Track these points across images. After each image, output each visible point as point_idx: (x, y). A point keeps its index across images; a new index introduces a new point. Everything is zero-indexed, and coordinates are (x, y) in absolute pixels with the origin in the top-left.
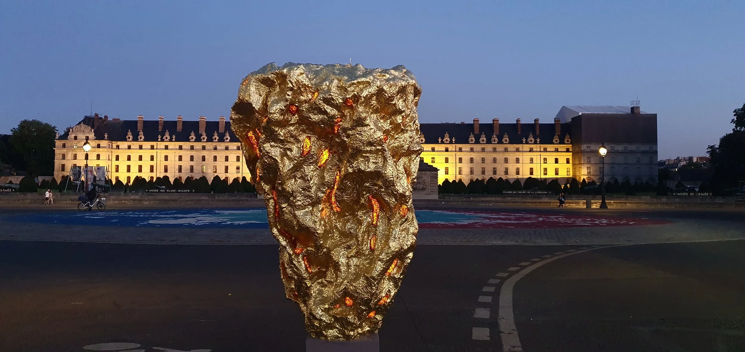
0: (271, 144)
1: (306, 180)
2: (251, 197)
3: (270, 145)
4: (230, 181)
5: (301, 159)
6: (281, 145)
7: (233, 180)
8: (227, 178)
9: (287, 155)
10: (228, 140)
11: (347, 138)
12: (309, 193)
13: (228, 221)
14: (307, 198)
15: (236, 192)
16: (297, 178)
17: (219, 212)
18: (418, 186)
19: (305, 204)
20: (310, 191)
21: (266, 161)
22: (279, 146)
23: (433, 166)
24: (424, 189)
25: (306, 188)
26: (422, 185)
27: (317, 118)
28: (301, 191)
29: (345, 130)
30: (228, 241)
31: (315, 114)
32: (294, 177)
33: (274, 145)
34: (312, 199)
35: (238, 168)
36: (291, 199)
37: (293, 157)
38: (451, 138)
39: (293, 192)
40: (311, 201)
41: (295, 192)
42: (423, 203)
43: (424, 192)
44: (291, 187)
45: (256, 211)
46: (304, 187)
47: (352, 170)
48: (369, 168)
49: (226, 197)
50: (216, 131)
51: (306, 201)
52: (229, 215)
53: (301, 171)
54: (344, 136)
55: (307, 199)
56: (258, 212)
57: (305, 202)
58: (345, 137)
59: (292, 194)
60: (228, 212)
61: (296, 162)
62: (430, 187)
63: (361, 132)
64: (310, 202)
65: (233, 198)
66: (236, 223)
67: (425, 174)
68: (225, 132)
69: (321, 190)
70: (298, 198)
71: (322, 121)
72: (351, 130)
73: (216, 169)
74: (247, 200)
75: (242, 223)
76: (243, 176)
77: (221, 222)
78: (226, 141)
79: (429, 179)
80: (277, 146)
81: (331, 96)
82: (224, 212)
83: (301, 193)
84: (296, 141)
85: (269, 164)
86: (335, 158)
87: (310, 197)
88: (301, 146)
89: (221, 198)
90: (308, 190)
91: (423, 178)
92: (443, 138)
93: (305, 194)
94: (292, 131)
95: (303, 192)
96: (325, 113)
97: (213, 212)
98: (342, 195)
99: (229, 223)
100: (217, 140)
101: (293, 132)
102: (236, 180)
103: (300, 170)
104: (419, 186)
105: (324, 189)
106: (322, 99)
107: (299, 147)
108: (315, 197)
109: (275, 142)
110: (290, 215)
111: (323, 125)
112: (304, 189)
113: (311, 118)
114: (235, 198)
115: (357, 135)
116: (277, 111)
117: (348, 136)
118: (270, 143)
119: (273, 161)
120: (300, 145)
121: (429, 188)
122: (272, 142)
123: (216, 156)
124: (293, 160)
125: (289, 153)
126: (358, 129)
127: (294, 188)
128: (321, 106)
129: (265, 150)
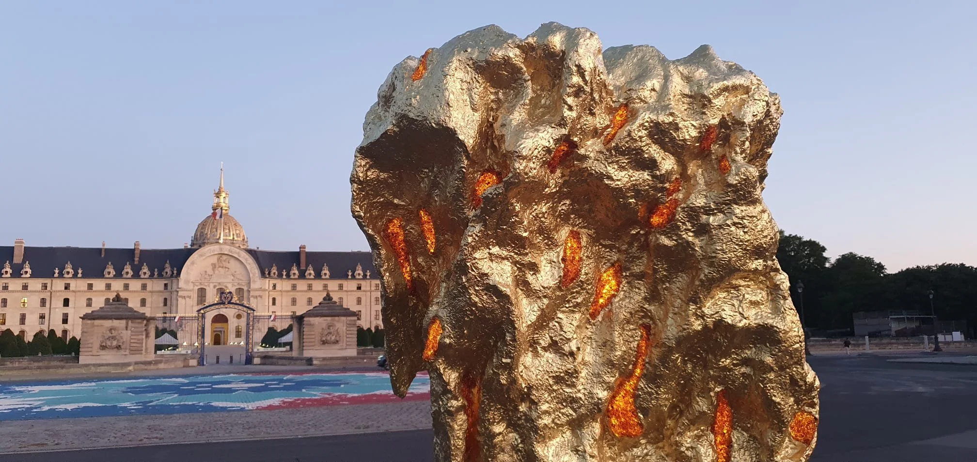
0: (491, 251)
1: (564, 354)
2: (67, 361)
3: (489, 254)
4: (29, 338)
5: (558, 293)
6: (516, 254)
7: (35, 336)
8: (22, 332)
9: (526, 284)
10: (28, 275)
11: (697, 234)
12: (571, 391)
13: (44, 405)
14: (564, 404)
15: (40, 355)
16: (539, 349)
17: (20, 389)
18: (329, 338)
19: (558, 422)
20: (573, 385)
21: (477, 300)
22: (511, 257)
23: (351, 309)
24: (337, 341)
25: (566, 375)
26: (334, 337)
27: (627, 180)
28: (551, 386)
29: (693, 214)
30: (57, 444)
31: (622, 168)
32: (531, 346)
33: (501, 254)
34: (579, 408)
35: (42, 317)
36: (521, 410)
37: (542, 288)
38: (364, 271)
39: (530, 388)
40: (574, 414)
41: (537, 390)
42: (338, 362)
43: (337, 346)
44: (524, 376)
45: (84, 384)
46: (560, 372)
47: (699, 325)
48: (745, 318)
49: (25, 362)
50: (8, 262)
51: (563, 414)
52: (41, 393)
53: (551, 329)
54: (689, 230)
55: (566, 406)
56: (90, 386)
57: (560, 415)
58: (691, 234)
59: (529, 394)
60: (37, 389)
61: (546, 301)
62: (345, 338)
63: (743, 218)
64: (571, 415)
65: (36, 364)
66: (62, 407)
67: (338, 321)
68: (24, 262)
69: (604, 382)
70: (545, 407)
71: (636, 189)
72: (714, 214)
73: (5, 319)
74: (62, 367)
75: (70, 407)
76: (51, 328)
77: (32, 408)
78: (24, 276)
79: (345, 328)
80: (506, 258)
81: (673, 116)
82: (30, 388)
83: (551, 391)
84: (547, 244)
85: (483, 309)
86: (637, 290)
87: (572, 401)
88: (558, 256)
89: (17, 365)
90: (569, 383)
91: (335, 325)
92: (353, 272)
93: (561, 394)
94: (544, 217)
95: (555, 387)
96: (651, 165)
97: (9, 389)
98: (657, 393)
99: (46, 408)
100: (9, 275)
101: (546, 218)
102: (39, 335)
103: (547, 325)
104: (331, 338)
105: (611, 379)
106: (646, 124)
107: (555, 260)
108: (586, 402)
109: (501, 244)
110: (512, 456)
111: (633, 200)
112: (558, 380)
113: (610, 178)
114: (40, 364)
115: (733, 228)
116: (536, 152)
117: (702, 230)
118: (490, 249)
119: (496, 300)
120: (556, 255)
121: (345, 340)
122: (494, 246)
123: (7, 299)
124: (539, 298)
125: (530, 278)
126: (738, 210)
127: (534, 377)
128: (644, 144)
129: (477, 268)
